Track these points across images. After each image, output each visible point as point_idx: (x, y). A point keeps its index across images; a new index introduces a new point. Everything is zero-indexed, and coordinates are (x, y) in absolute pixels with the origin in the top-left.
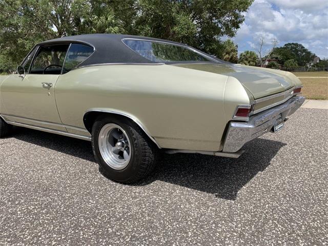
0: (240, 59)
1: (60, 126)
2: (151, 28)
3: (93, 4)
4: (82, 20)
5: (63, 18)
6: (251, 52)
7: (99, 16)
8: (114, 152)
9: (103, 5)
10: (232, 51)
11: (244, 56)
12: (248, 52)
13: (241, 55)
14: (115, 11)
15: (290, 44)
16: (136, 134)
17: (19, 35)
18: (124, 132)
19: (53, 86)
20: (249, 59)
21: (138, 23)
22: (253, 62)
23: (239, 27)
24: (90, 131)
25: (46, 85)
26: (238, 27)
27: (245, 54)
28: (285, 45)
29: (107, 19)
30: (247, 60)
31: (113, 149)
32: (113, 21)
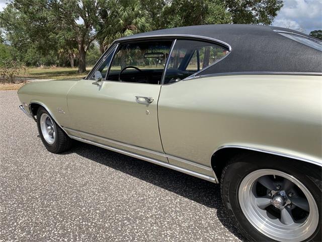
2: (182, 18)
4: (109, 12)
15: (316, 32)
23: (276, 15)
26: (274, 15)
28: (312, 32)
29: (133, 9)
32: (140, 12)
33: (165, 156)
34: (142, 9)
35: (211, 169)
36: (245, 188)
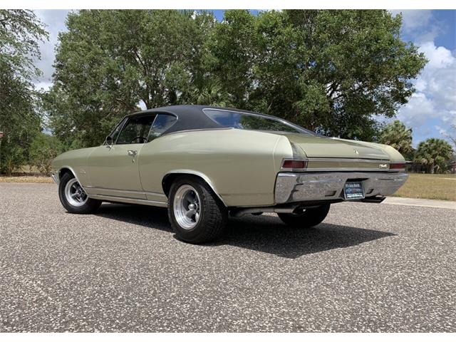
0: (419, 151)
1: (140, 193)
3: (194, 74)
4: (179, 95)
5: (155, 92)
6: (438, 140)
7: (200, 88)
8: (188, 216)
9: (208, 74)
10: (402, 138)
11: (427, 146)
12: (433, 140)
13: (421, 145)
14: (223, 81)
16: (205, 192)
17: (100, 115)
18: (197, 194)
19: (138, 153)
20: (434, 152)
21: (251, 97)
22: (443, 156)
23: (407, 102)
24: (167, 196)
25: (132, 153)
26: (404, 102)
27: (427, 143)
29: (210, 92)
30: (430, 152)
31: (187, 212)
32: (219, 95)
33: (144, 193)
34: (222, 90)
35: (164, 196)
36: (179, 197)
